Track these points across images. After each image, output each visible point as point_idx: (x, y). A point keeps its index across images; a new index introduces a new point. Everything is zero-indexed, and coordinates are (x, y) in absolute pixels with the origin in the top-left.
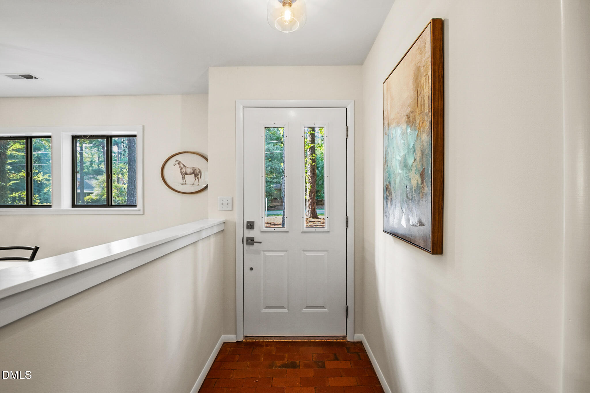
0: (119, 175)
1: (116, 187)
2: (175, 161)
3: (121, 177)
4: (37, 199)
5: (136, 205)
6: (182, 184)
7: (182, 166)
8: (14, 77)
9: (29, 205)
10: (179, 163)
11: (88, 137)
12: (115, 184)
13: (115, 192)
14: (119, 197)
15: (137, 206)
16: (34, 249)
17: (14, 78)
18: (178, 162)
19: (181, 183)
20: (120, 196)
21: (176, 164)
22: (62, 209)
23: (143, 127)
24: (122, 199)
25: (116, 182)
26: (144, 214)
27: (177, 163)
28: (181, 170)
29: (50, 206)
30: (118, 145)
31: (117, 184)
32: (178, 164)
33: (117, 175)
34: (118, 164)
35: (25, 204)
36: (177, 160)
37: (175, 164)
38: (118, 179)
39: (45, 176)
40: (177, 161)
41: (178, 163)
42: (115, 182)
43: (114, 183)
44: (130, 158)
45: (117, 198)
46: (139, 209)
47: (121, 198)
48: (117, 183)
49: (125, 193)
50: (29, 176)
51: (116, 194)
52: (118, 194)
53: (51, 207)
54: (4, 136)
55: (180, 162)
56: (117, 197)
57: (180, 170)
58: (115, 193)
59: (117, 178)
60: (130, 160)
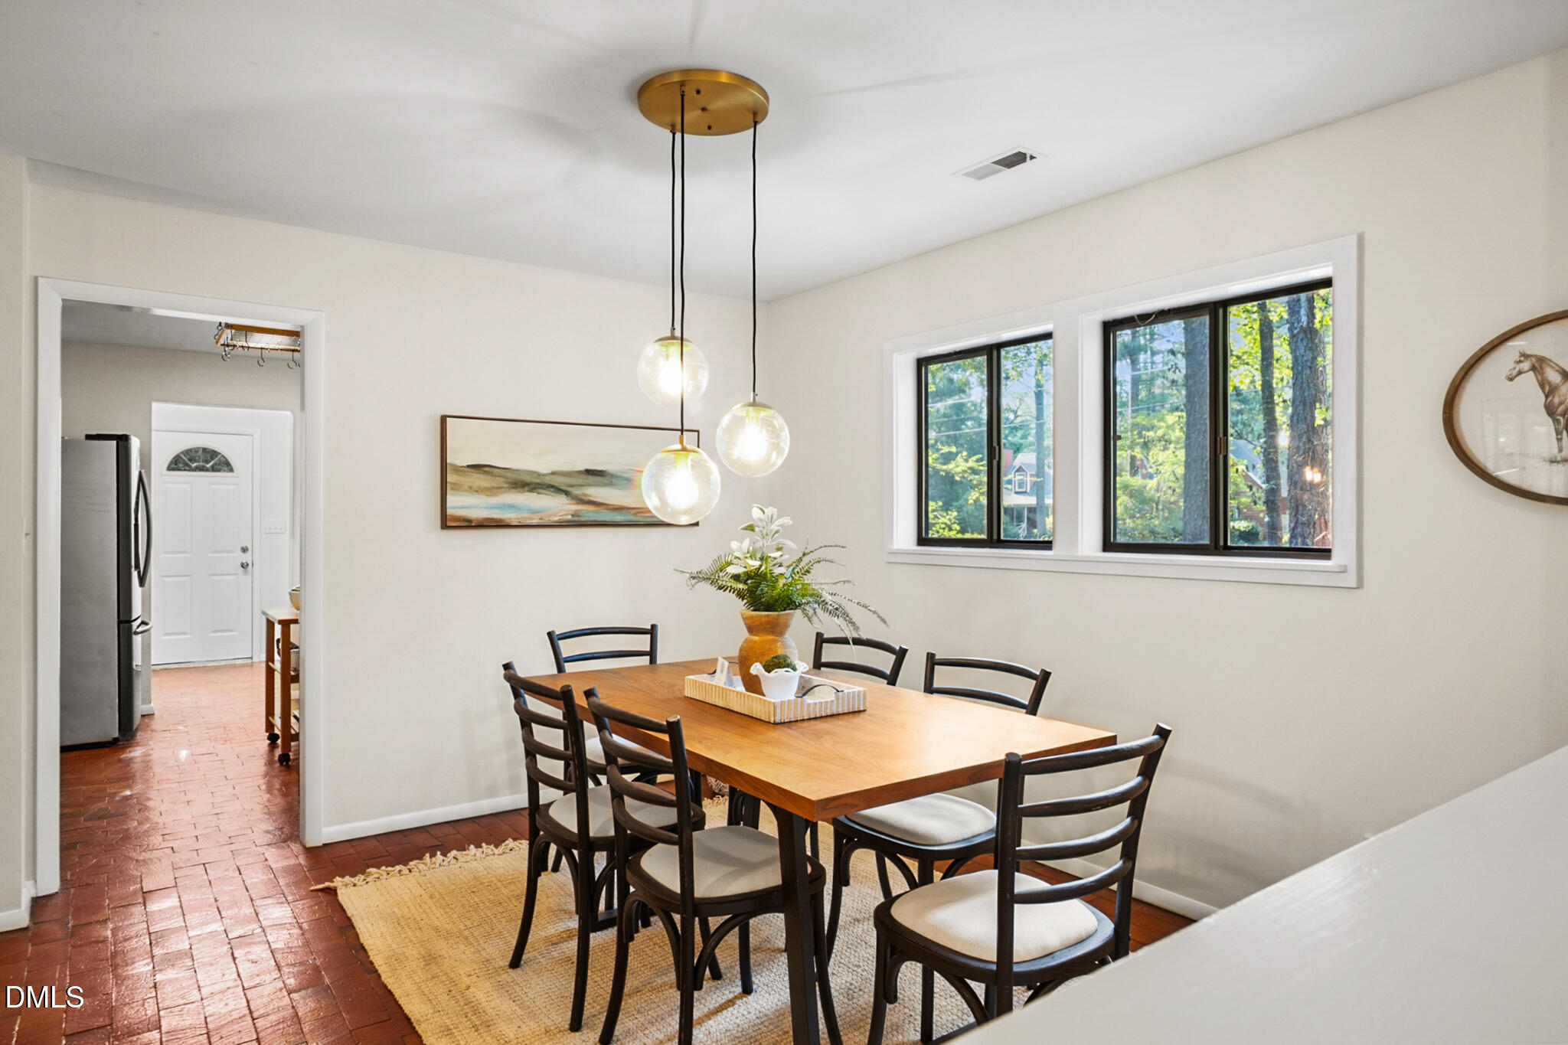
0: (1136, 450)
1: (1127, 488)
2: (1517, 357)
3: (1139, 456)
4: (955, 523)
5: (1329, 551)
6: (1552, 462)
7: (1554, 377)
8: (980, 174)
9: (994, 541)
10: (1539, 365)
11: (1154, 316)
12: (1122, 479)
13: (1122, 501)
14: (1132, 517)
15: (1334, 554)
16: (1039, 676)
17: (980, 178)
18: (1534, 360)
19: (1547, 456)
20: (1138, 515)
21: (1520, 373)
22: (1080, 554)
23: (1361, 240)
24: (1142, 525)
25: (1127, 471)
26: (1360, 585)
27: (1526, 365)
28: (1547, 397)
29: (1047, 545)
30: (1134, 357)
31: (1128, 477)
32: (1531, 373)
33: (1129, 451)
34: (1132, 418)
35: (984, 536)
36: (1529, 353)
37: (1514, 373)
38: (1131, 463)
39: (970, 460)
40: (1525, 356)
41: (1533, 368)
42: (1123, 473)
43: (1121, 476)
44: (1193, 389)
45: (1128, 521)
46: (1340, 566)
47: (1139, 522)
48: (1129, 473)
49: (1153, 507)
50: (995, 458)
51: (1126, 507)
52: (1131, 509)
53: (1050, 548)
54: (941, 353)
55: (1542, 360)
56: (1130, 518)
57: (1543, 398)
58: (1122, 506)
59: (1129, 461)
60: (1194, 398)
